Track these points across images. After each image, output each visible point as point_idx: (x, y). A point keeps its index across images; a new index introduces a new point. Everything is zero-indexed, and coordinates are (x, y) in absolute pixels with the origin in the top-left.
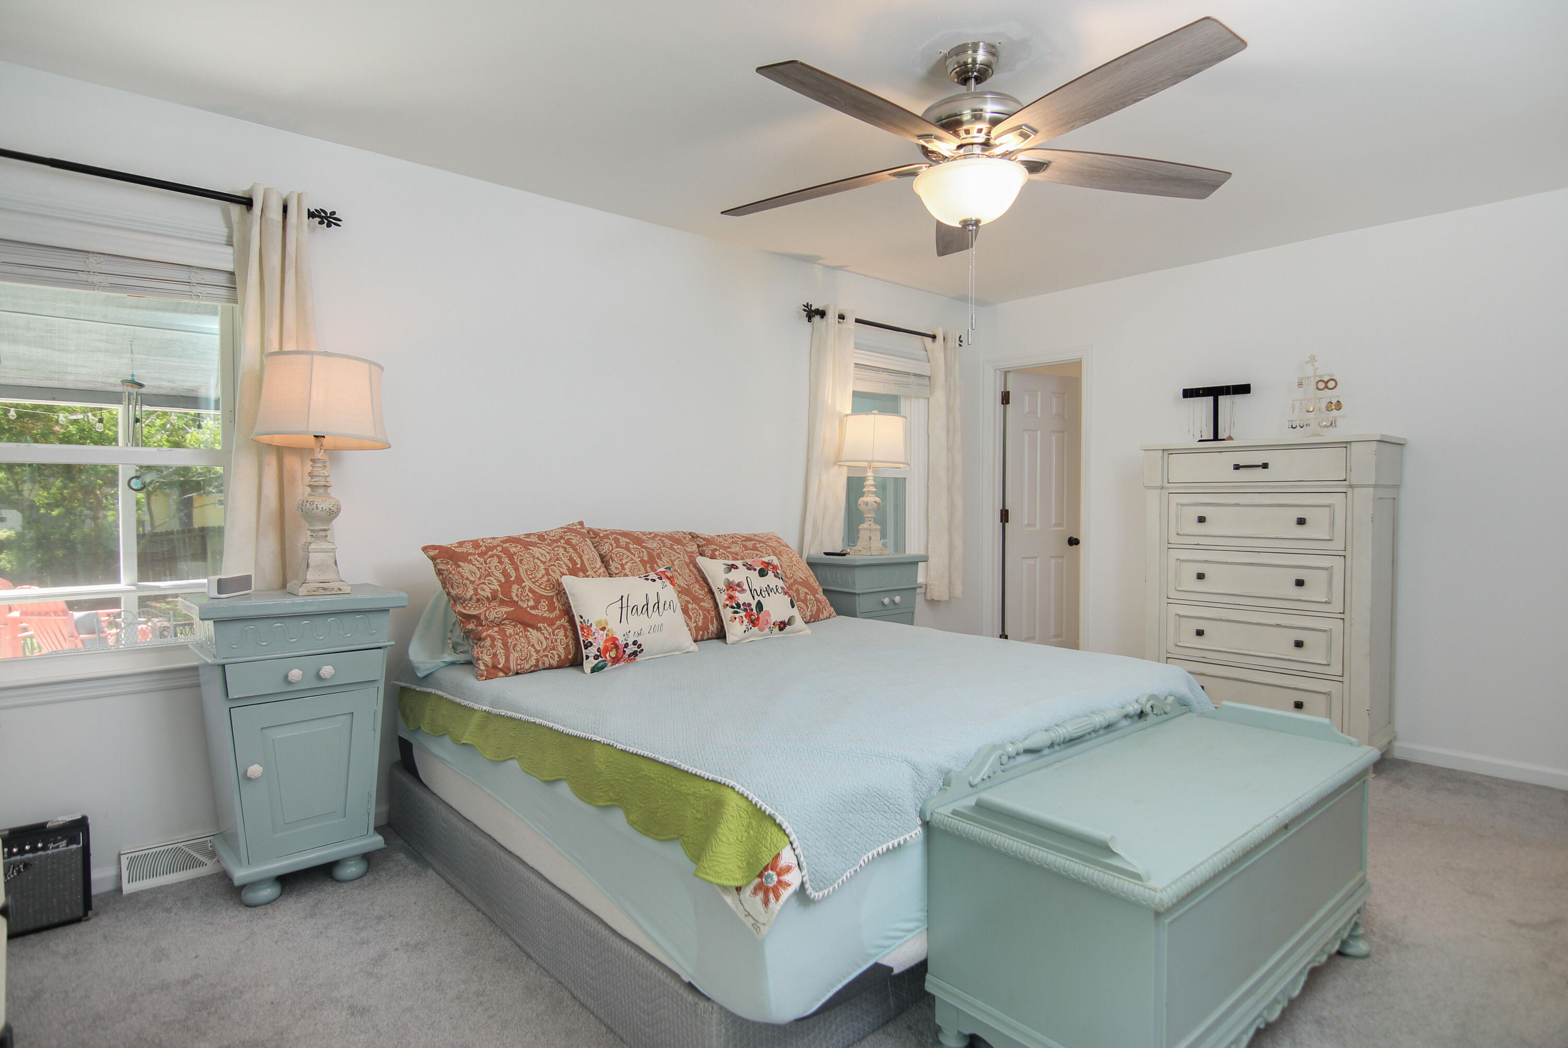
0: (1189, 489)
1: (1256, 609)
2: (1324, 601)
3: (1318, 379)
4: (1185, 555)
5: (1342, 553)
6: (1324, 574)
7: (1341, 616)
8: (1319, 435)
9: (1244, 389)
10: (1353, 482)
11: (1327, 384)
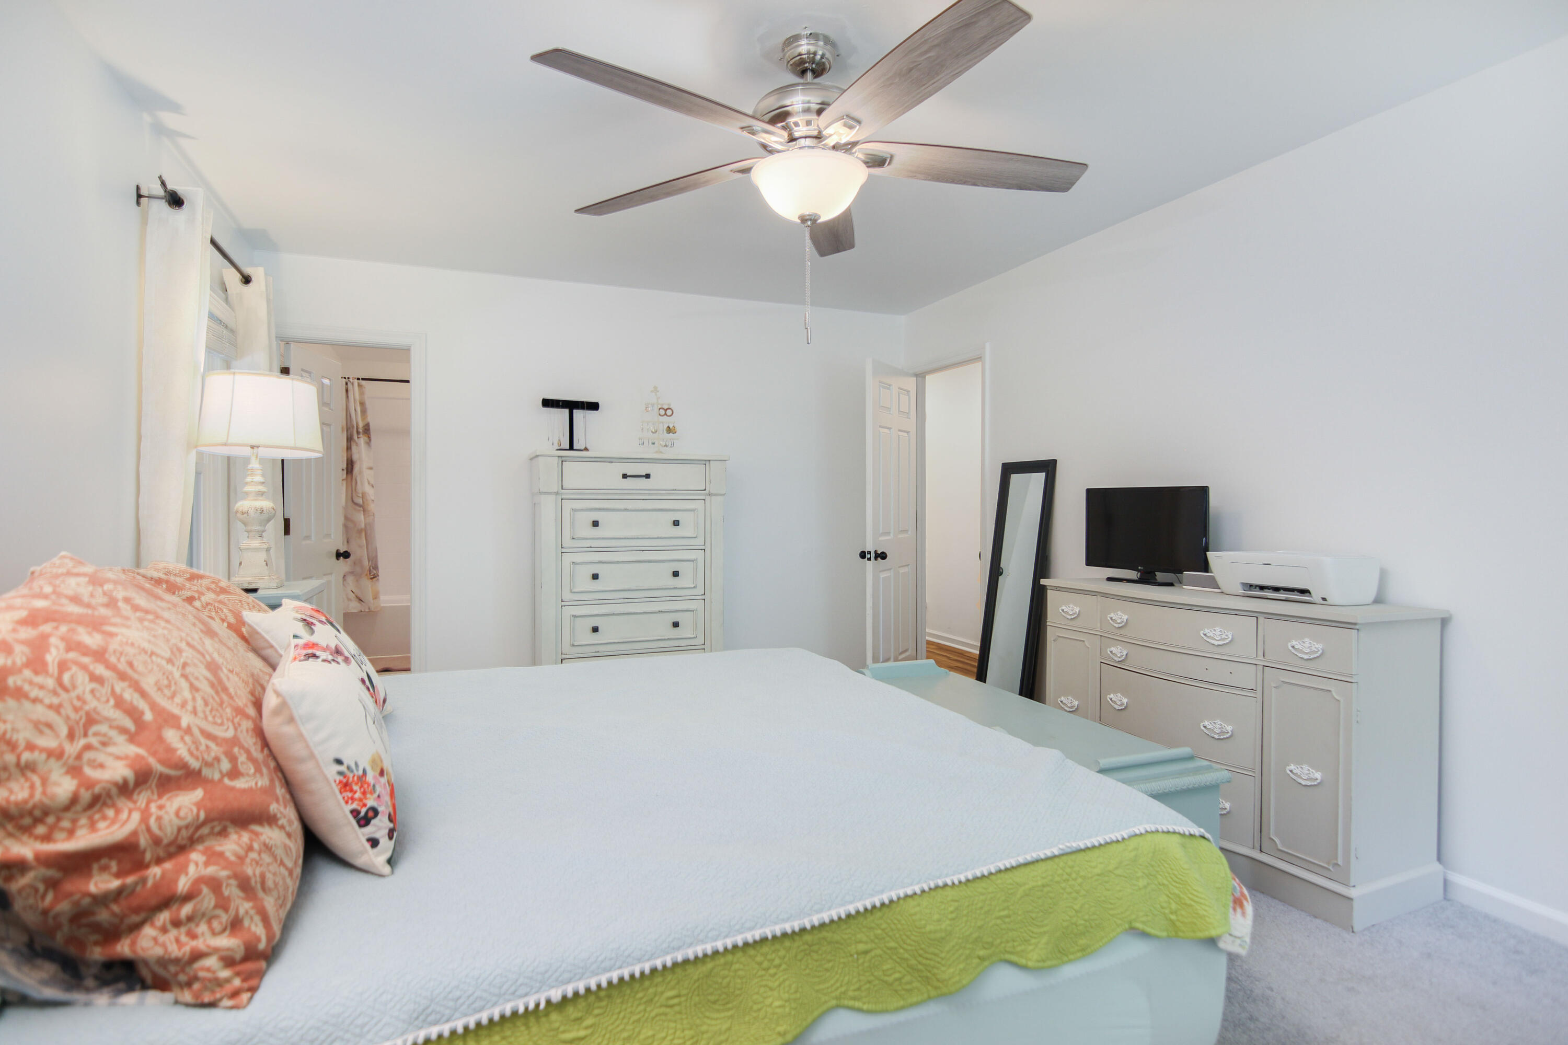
0: (583, 494)
1: (640, 600)
2: (692, 587)
3: (660, 407)
4: (579, 558)
5: (703, 547)
6: (691, 565)
7: (703, 597)
8: (661, 452)
9: (594, 406)
10: (712, 492)
11: (667, 411)
